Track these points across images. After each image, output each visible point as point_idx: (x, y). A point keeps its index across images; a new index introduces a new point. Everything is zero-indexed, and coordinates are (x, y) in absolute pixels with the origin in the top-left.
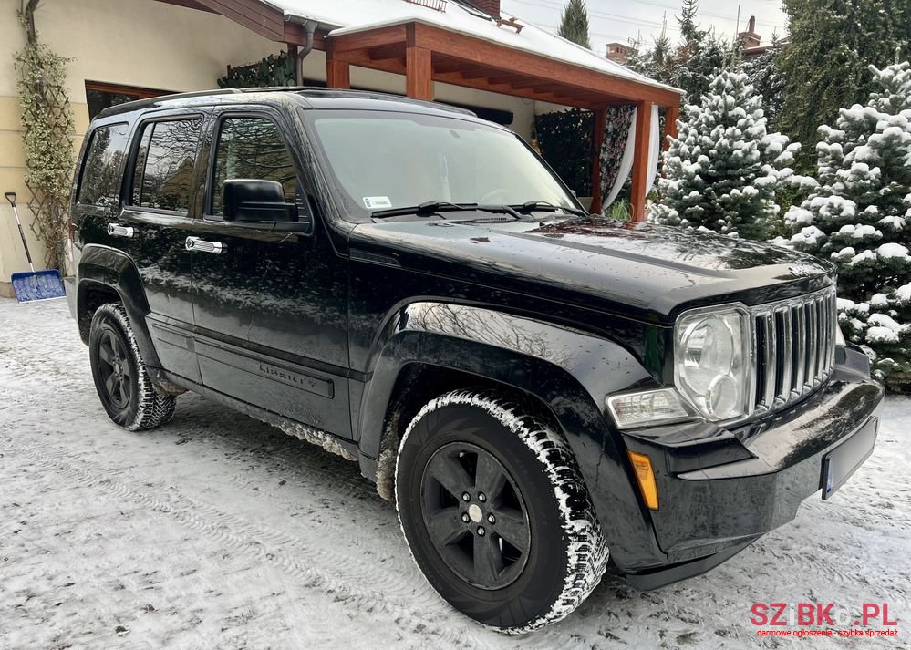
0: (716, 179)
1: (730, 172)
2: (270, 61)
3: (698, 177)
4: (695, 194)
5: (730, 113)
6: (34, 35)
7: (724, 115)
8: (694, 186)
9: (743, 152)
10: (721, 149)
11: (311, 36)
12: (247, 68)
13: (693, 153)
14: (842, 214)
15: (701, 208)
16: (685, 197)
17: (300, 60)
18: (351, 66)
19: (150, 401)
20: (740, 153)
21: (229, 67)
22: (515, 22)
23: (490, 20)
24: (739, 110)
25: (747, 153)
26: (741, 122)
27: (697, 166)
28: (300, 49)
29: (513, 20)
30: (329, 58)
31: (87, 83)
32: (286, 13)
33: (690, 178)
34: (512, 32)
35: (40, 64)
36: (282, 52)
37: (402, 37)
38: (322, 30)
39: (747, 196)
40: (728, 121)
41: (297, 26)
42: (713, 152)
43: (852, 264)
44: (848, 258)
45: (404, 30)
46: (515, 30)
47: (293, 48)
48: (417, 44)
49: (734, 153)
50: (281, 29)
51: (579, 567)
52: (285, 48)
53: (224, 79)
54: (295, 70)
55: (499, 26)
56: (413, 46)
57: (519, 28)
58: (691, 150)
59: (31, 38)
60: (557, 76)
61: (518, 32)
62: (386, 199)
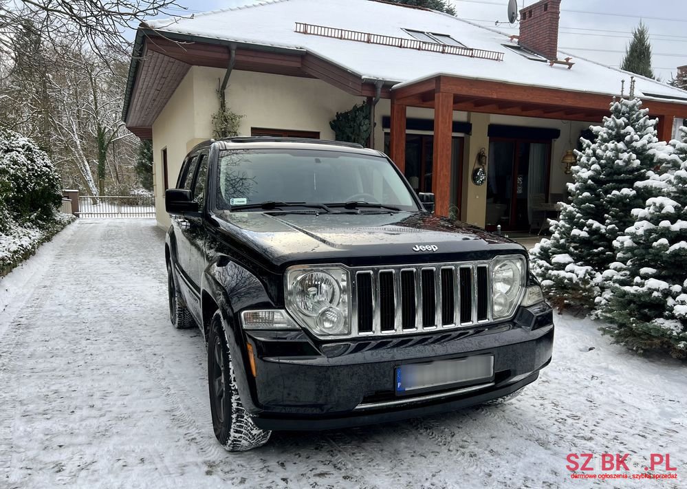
0: (605, 182)
1: (615, 177)
2: (356, 109)
3: (590, 181)
4: (586, 194)
5: (622, 131)
6: (224, 103)
7: (618, 133)
8: (588, 188)
9: (624, 161)
10: (609, 159)
11: (379, 91)
12: (346, 113)
13: (590, 163)
14: (663, 211)
15: (592, 205)
16: (580, 197)
17: (373, 107)
18: (407, 107)
19: (181, 311)
20: (620, 162)
21: (337, 113)
22: (570, 61)
23: (546, 61)
24: (629, 128)
25: (628, 162)
26: (627, 138)
27: (590, 173)
28: (374, 99)
29: (567, 59)
30: (392, 104)
31: (252, 129)
32: (363, 77)
33: (585, 181)
34: (564, 69)
35: (226, 120)
36: (364, 102)
37: (432, 86)
38: (387, 85)
39: (626, 196)
40: (620, 138)
41: (371, 85)
42: (603, 161)
43: (668, 252)
44: (665, 247)
45: (435, 81)
46: (567, 66)
47: (370, 99)
48: (442, 90)
49: (616, 162)
50: (359, 88)
51: (238, 410)
52: (365, 99)
53: (334, 121)
54: (370, 113)
55: (551, 65)
56: (439, 92)
57: (570, 65)
58: (588, 160)
59: (223, 105)
60: (569, 102)
61: (569, 68)
62: (245, 200)
